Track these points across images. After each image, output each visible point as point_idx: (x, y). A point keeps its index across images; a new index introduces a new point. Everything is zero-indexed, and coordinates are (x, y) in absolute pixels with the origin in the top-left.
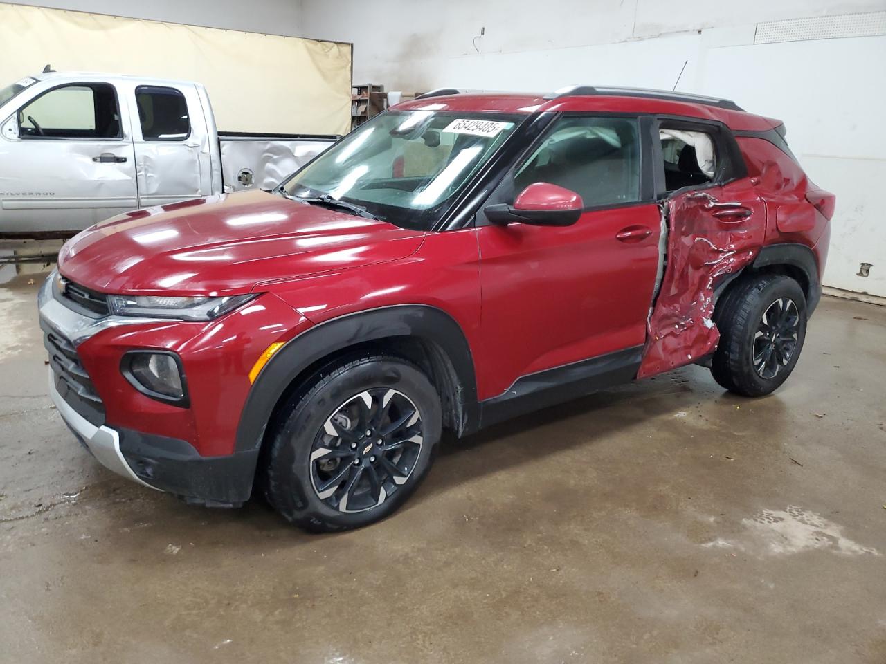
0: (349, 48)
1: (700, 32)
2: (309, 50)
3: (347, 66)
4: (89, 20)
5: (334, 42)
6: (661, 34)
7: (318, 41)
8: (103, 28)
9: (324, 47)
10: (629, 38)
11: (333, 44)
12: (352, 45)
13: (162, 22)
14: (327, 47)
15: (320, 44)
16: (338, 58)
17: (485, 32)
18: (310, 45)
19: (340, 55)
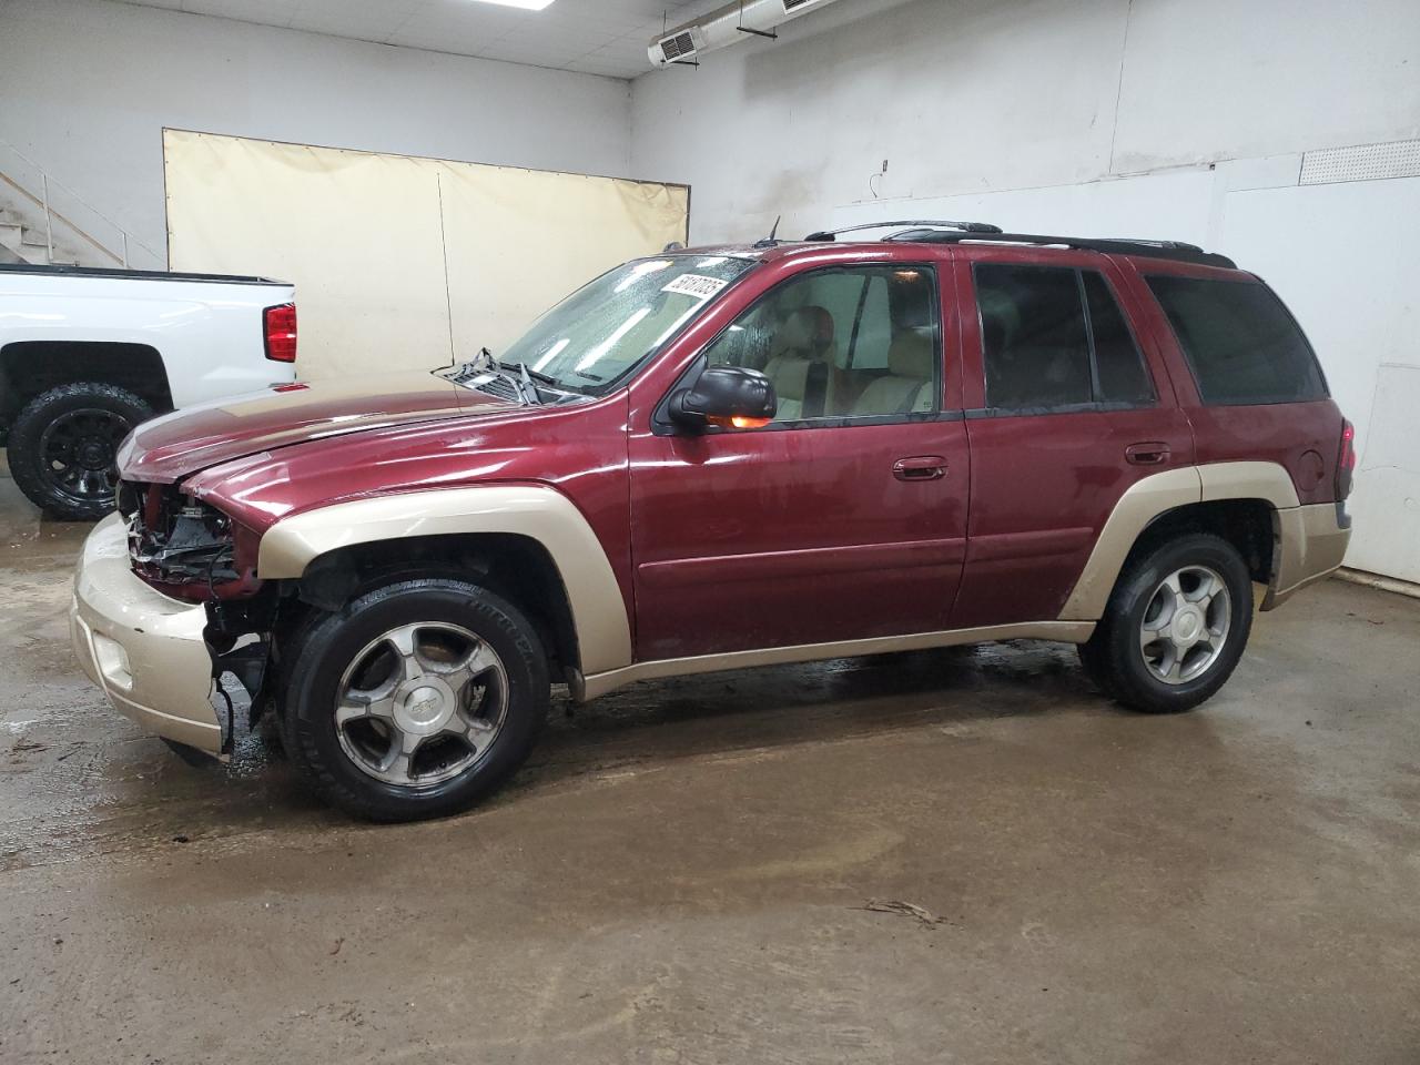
0: (684, 193)
1: (1212, 166)
2: (621, 193)
3: (680, 219)
4: (303, 156)
5: (662, 184)
6: (1152, 170)
7: (638, 182)
8: (327, 168)
9: (646, 191)
10: (1103, 176)
11: (661, 186)
12: (689, 188)
13: (408, 157)
14: (650, 190)
15: (640, 187)
16: (666, 207)
17: (888, 168)
18: (623, 186)
19: (670, 203)
